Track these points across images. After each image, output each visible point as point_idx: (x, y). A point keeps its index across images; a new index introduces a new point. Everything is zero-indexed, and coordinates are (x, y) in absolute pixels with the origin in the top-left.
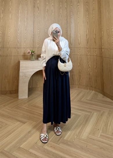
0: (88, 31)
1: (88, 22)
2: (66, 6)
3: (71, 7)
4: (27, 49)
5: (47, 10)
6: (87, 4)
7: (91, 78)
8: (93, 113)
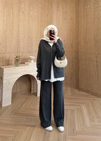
0: (65, 37)
1: (65, 30)
2: (47, 13)
3: (52, 14)
4: (12, 54)
5: (31, 16)
6: (65, 13)
7: (67, 77)
8: (82, 105)
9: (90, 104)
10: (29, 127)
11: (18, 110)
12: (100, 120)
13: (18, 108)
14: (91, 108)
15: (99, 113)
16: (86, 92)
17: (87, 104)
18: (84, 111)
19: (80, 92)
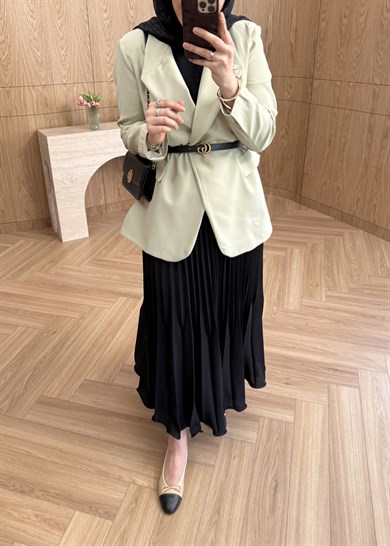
8: (292, 250)
9: (321, 248)
10: (125, 299)
11: (104, 251)
12: (334, 294)
13: (106, 248)
14: (320, 257)
15: (338, 274)
16: (320, 211)
17: (310, 245)
18: (294, 267)
19: (300, 209)
